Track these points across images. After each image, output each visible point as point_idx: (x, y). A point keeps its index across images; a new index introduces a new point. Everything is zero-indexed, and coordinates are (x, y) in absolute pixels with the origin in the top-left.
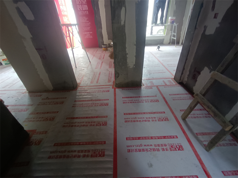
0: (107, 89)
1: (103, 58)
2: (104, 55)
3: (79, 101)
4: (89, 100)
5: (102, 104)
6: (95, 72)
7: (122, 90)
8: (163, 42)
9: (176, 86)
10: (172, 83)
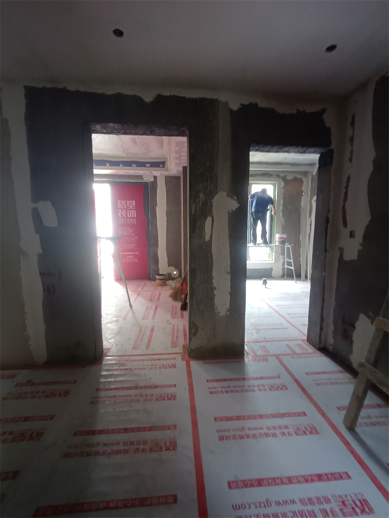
0: (170, 362)
1: (158, 299)
2: (160, 294)
3: (107, 389)
4: (131, 386)
5: (160, 397)
6: (142, 327)
7: (204, 363)
8: (271, 273)
9: (314, 355)
10: (307, 350)
